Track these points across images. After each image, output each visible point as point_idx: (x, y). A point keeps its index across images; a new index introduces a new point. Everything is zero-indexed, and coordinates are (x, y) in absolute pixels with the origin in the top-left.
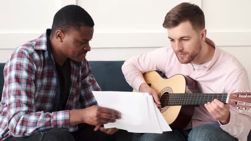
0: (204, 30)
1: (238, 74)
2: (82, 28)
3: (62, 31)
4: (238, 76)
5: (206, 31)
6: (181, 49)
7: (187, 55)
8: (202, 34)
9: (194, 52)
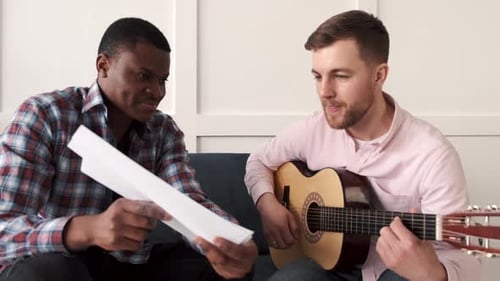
0: (383, 65)
1: (444, 156)
2: (140, 47)
3: (106, 56)
4: (444, 160)
5: (386, 68)
6: (332, 94)
7: (344, 110)
8: (379, 74)
9: (356, 103)
